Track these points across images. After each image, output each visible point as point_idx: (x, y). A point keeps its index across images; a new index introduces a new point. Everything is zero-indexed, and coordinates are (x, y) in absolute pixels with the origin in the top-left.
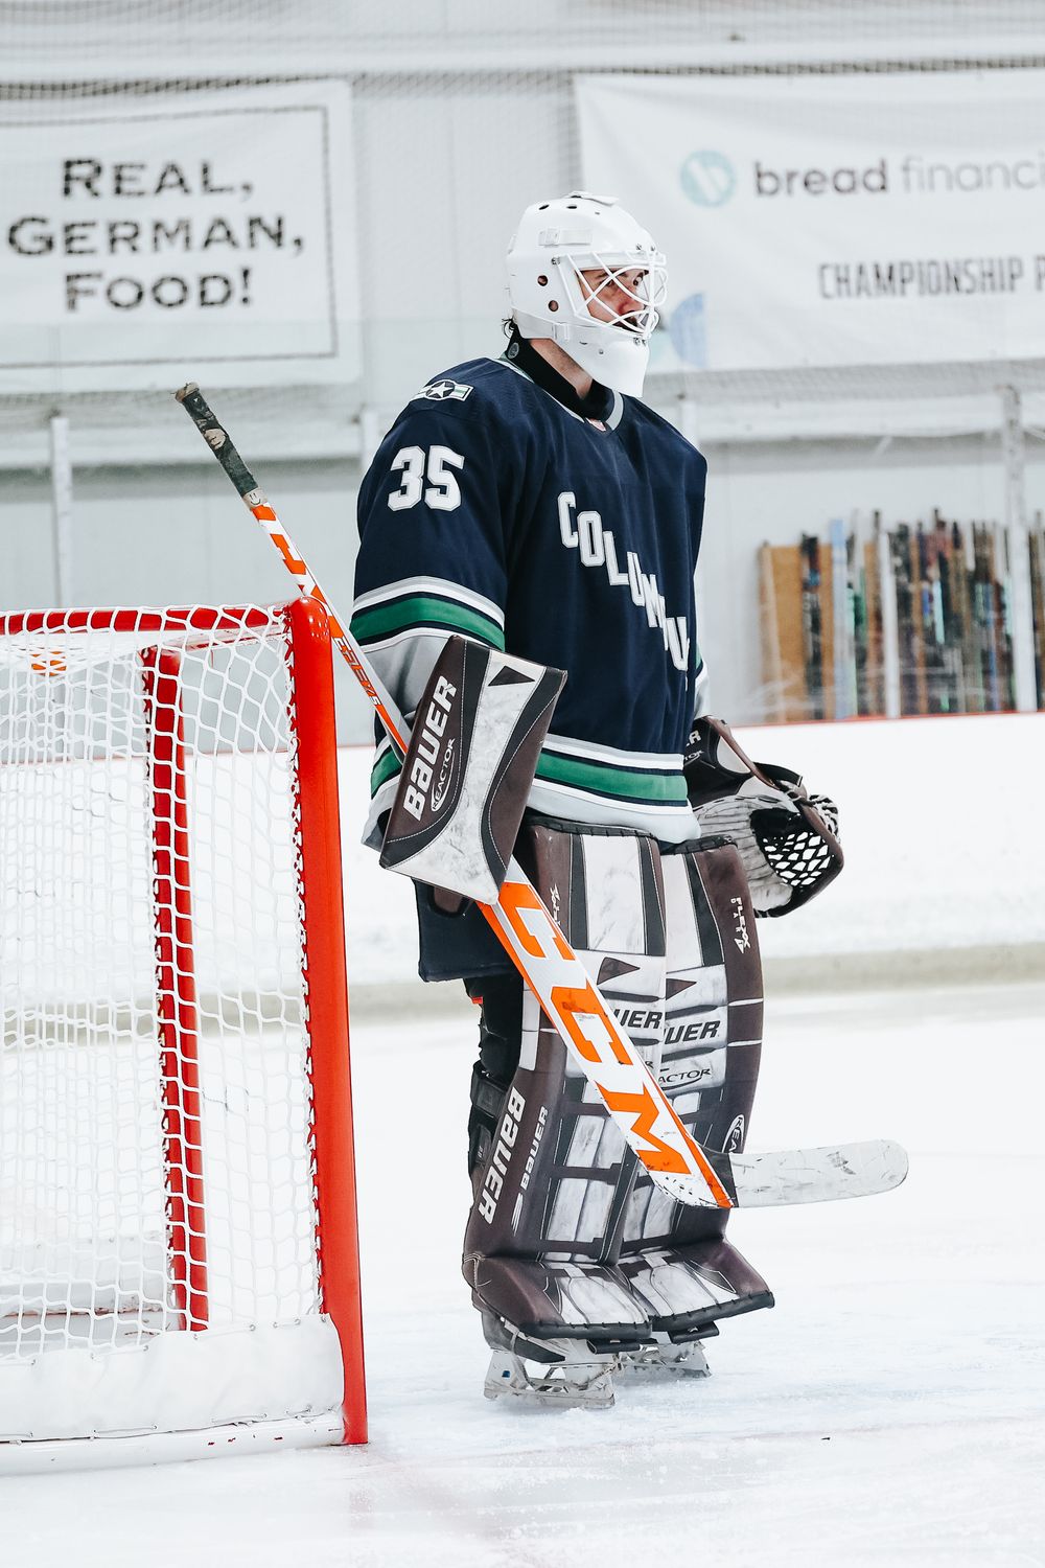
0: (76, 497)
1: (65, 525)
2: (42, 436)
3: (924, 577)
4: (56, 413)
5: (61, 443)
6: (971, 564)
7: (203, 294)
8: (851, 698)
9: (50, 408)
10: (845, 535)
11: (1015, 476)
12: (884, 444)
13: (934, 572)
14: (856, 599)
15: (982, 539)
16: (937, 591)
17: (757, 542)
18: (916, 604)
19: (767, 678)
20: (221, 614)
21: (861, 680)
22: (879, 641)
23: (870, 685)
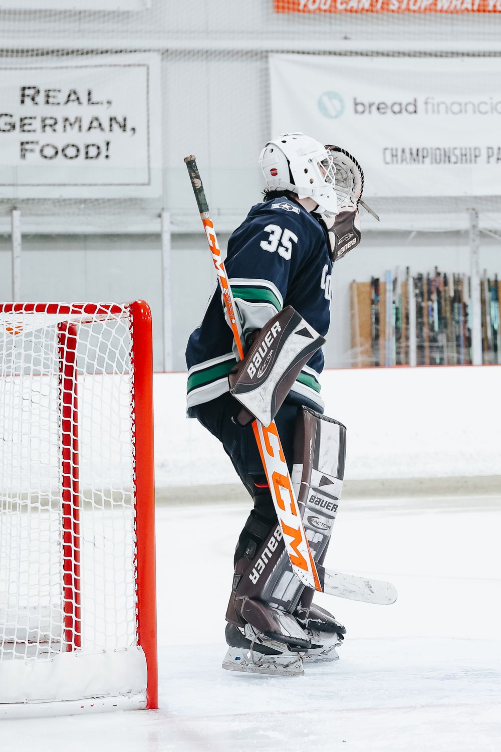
0: (23, 249)
1: (17, 262)
2: (8, 219)
3: (429, 299)
4: (15, 208)
5: (17, 223)
6: (452, 294)
7: (87, 153)
8: (393, 356)
9: (12, 206)
10: (392, 278)
11: (475, 252)
12: (413, 235)
13: (434, 297)
14: (397, 309)
15: (458, 282)
16: (435, 306)
17: (350, 280)
18: (425, 312)
19: (353, 345)
20: (99, 307)
21: (398, 348)
22: (407, 329)
23: (403, 350)
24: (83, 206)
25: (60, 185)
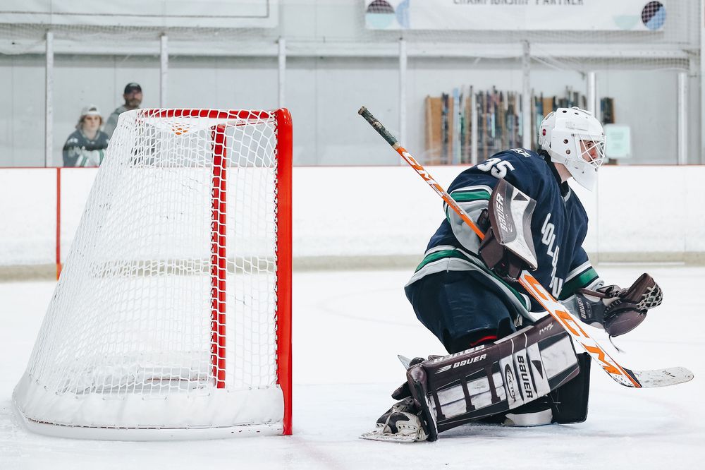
0: (170, 67)
1: (165, 77)
2: (158, 43)
3: (488, 112)
4: (163, 34)
5: (164, 46)
6: (506, 107)
8: (459, 156)
9: (161, 32)
10: (459, 95)
11: (527, 75)
12: (477, 60)
13: (492, 110)
14: (462, 119)
15: (511, 98)
16: (493, 117)
17: (424, 96)
18: (485, 122)
19: (427, 147)
20: (250, 113)
21: (462, 150)
22: (470, 135)
23: (466, 152)
24: (217, 33)
25: (199, 16)
